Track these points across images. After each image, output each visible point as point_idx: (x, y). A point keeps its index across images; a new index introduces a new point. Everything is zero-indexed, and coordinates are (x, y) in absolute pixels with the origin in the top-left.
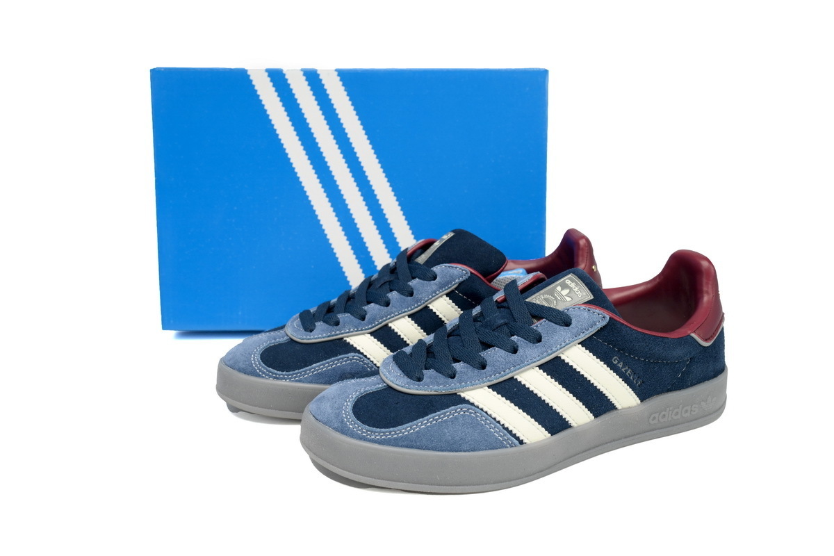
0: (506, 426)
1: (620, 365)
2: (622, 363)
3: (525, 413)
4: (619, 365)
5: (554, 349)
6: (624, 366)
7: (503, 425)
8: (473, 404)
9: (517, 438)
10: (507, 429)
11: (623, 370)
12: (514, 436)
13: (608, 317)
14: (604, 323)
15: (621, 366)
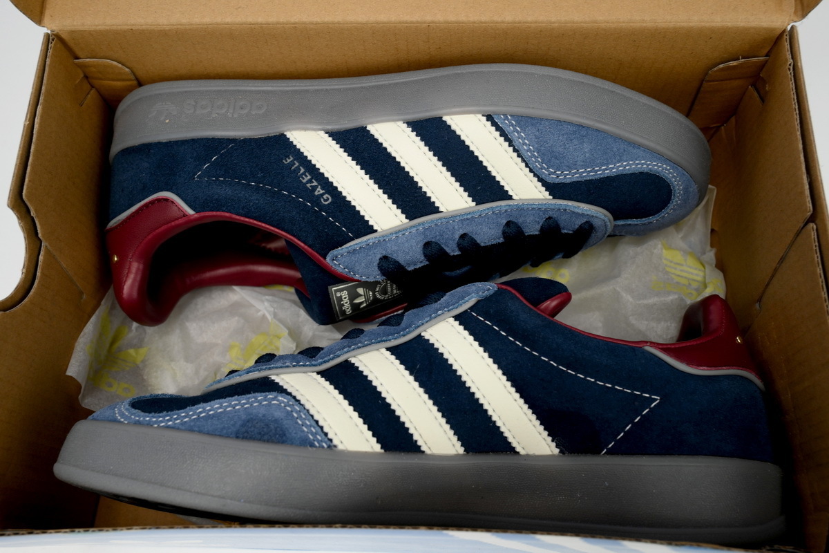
0: (507, 143)
1: (319, 191)
2: (316, 193)
3: (476, 154)
4: (322, 192)
5: (414, 230)
6: (314, 188)
7: (510, 146)
8: (540, 180)
9: (494, 124)
10: (507, 139)
11: (315, 183)
12: (498, 128)
13: (328, 259)
14: (335, 252)
15: (319, 189)
